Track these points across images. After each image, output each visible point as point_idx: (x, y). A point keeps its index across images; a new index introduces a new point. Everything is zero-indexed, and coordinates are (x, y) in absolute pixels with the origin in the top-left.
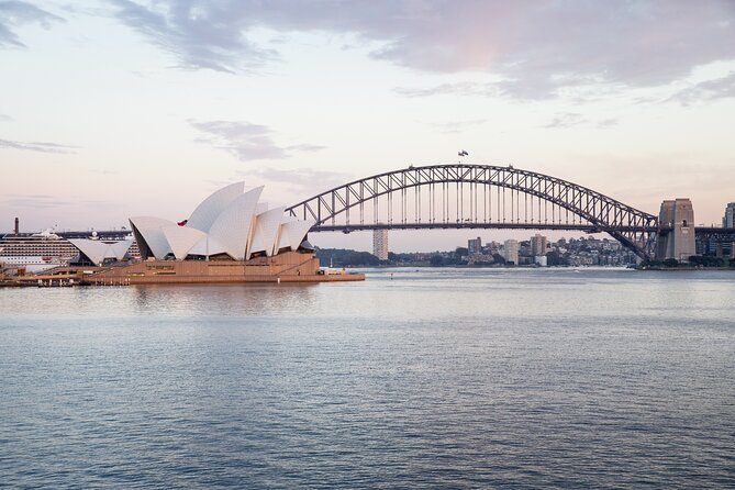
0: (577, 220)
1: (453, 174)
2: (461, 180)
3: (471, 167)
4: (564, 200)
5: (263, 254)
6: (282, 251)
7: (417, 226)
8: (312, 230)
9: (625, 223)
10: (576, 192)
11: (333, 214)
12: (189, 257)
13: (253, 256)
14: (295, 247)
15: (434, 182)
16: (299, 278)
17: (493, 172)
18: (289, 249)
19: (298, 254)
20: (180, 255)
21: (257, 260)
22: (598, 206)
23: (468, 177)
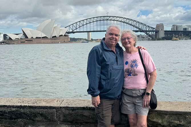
0: (136, 29)
1: (105, 18)
2: (107, 20)
3: (110, 17)
4: (133, 24)
5: (55, 36)
6: (60, 36)
9: (147, 30)
10: (136, 22)
11: (76, 29)
12: (37, 38)
13: (53, 37)
14: (63, 35)
15: (101, 20)
17: (115, 18)
19: (64, 37)
20: (34, 37)
21: (54, 38)
22: (141, 26)
23: (109, 19)
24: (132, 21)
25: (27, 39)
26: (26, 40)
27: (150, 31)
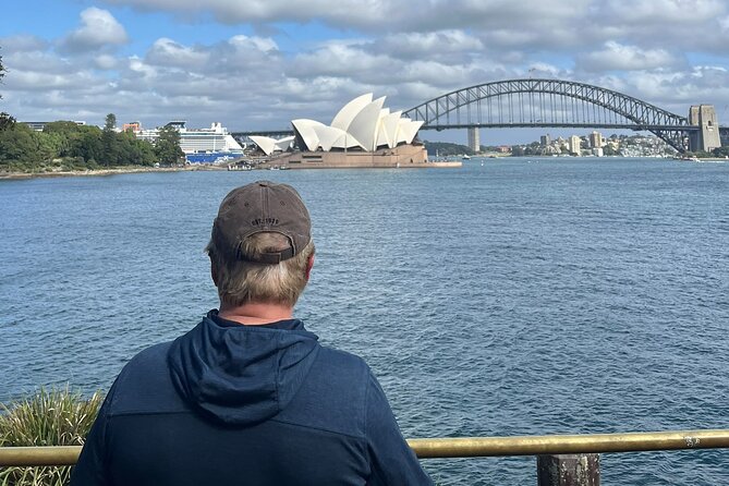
0: (624, 121)
1: (526, 86)
2: (531, 91)
3: (539, 81)
4: (613, 105)
5: (386, 146)
6: (399, 144)
7: (501, 126)
8: (422, 128)
9: (662, 123)
10: (622, 99)
11: (437, 117)
12: (333, 149)
13: (379, 148)
14: (409, 142)
15: (511, 92)
16: (412, 165)
17: (556, 84)
18: (405, 143)
19: (411, 147)
20: (326, 148)
21: (381, 151)
22: (639, 110)
23: (537, 88)
24: (600, 92)
25: (306, 154)
26: (305, 157)
27: (671, 128)
